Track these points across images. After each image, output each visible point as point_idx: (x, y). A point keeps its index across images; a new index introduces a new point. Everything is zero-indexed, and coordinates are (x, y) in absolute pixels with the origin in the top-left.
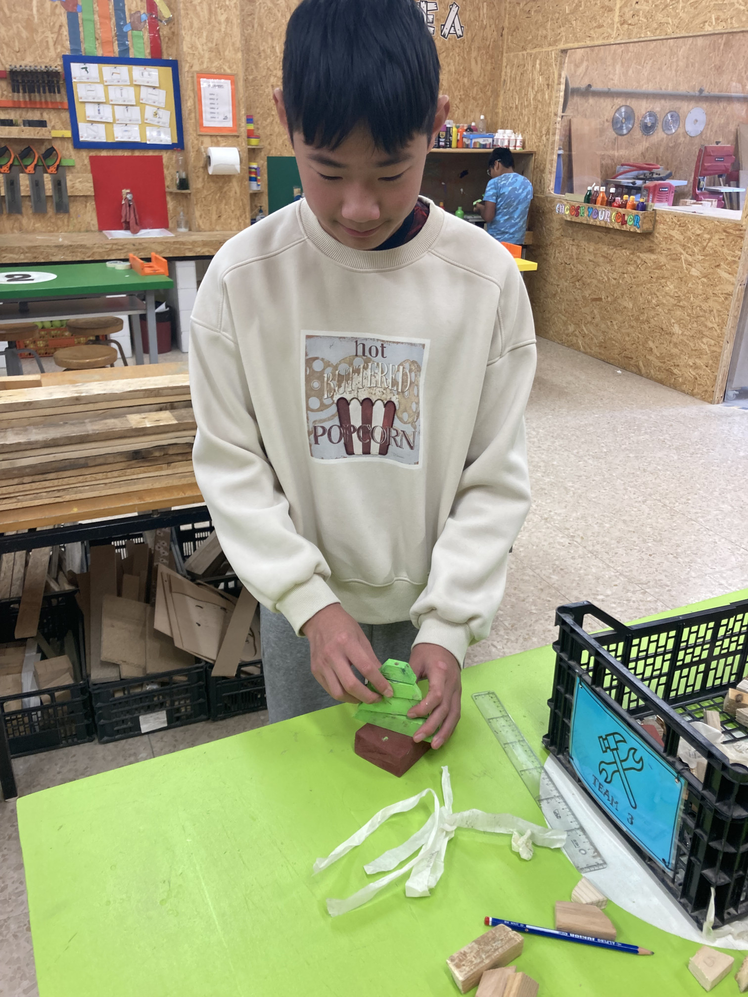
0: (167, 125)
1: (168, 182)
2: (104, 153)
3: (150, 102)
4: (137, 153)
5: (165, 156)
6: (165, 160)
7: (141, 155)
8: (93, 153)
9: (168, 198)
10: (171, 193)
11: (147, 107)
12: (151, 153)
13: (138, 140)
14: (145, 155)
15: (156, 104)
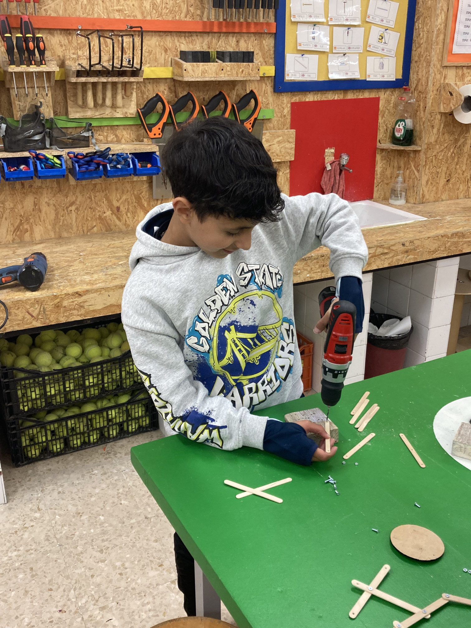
0: (393, 53)
1: (381, 135)
2: (310, 98)
3: (378, 21)
4: (350, 96)
5: (383, 96)
6: (381, 103)
7: (355, 97)
8: (297, 98)
9: (378, 157)
10: (382, 150)
11: (373, 27)
12: (367, 95)
13: (357, 75)
14: (361, 97)
15: (384, 23)
